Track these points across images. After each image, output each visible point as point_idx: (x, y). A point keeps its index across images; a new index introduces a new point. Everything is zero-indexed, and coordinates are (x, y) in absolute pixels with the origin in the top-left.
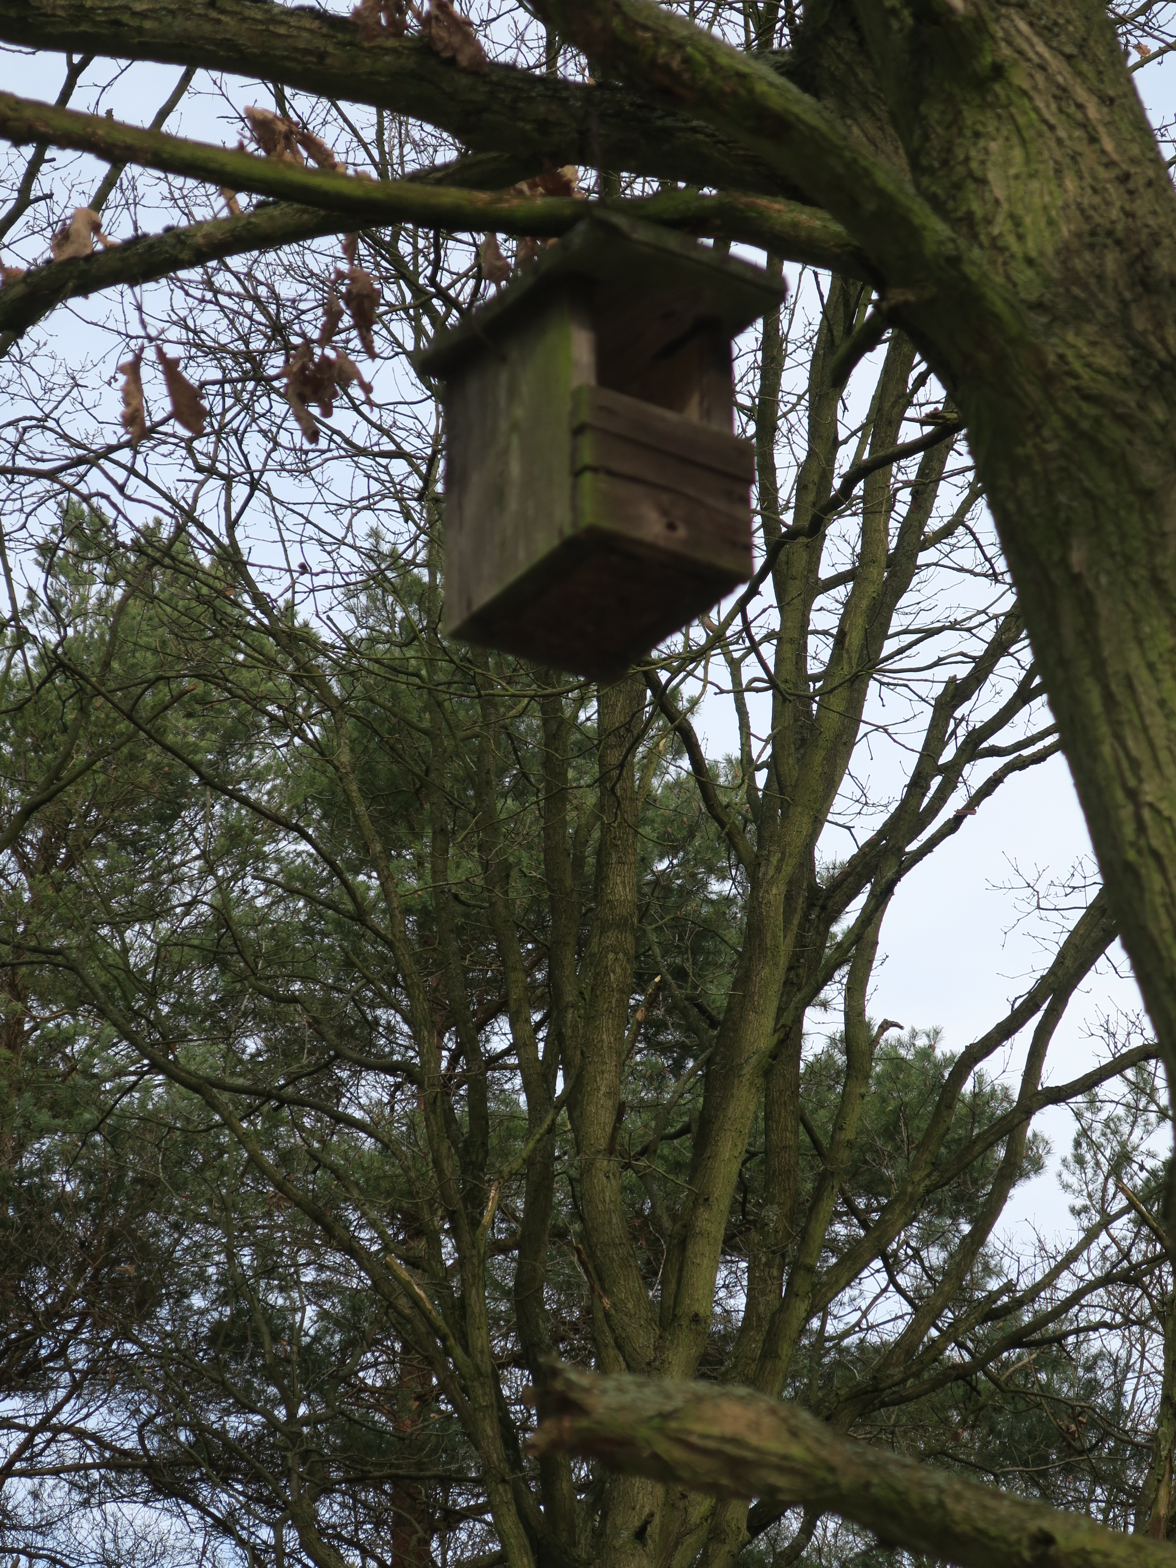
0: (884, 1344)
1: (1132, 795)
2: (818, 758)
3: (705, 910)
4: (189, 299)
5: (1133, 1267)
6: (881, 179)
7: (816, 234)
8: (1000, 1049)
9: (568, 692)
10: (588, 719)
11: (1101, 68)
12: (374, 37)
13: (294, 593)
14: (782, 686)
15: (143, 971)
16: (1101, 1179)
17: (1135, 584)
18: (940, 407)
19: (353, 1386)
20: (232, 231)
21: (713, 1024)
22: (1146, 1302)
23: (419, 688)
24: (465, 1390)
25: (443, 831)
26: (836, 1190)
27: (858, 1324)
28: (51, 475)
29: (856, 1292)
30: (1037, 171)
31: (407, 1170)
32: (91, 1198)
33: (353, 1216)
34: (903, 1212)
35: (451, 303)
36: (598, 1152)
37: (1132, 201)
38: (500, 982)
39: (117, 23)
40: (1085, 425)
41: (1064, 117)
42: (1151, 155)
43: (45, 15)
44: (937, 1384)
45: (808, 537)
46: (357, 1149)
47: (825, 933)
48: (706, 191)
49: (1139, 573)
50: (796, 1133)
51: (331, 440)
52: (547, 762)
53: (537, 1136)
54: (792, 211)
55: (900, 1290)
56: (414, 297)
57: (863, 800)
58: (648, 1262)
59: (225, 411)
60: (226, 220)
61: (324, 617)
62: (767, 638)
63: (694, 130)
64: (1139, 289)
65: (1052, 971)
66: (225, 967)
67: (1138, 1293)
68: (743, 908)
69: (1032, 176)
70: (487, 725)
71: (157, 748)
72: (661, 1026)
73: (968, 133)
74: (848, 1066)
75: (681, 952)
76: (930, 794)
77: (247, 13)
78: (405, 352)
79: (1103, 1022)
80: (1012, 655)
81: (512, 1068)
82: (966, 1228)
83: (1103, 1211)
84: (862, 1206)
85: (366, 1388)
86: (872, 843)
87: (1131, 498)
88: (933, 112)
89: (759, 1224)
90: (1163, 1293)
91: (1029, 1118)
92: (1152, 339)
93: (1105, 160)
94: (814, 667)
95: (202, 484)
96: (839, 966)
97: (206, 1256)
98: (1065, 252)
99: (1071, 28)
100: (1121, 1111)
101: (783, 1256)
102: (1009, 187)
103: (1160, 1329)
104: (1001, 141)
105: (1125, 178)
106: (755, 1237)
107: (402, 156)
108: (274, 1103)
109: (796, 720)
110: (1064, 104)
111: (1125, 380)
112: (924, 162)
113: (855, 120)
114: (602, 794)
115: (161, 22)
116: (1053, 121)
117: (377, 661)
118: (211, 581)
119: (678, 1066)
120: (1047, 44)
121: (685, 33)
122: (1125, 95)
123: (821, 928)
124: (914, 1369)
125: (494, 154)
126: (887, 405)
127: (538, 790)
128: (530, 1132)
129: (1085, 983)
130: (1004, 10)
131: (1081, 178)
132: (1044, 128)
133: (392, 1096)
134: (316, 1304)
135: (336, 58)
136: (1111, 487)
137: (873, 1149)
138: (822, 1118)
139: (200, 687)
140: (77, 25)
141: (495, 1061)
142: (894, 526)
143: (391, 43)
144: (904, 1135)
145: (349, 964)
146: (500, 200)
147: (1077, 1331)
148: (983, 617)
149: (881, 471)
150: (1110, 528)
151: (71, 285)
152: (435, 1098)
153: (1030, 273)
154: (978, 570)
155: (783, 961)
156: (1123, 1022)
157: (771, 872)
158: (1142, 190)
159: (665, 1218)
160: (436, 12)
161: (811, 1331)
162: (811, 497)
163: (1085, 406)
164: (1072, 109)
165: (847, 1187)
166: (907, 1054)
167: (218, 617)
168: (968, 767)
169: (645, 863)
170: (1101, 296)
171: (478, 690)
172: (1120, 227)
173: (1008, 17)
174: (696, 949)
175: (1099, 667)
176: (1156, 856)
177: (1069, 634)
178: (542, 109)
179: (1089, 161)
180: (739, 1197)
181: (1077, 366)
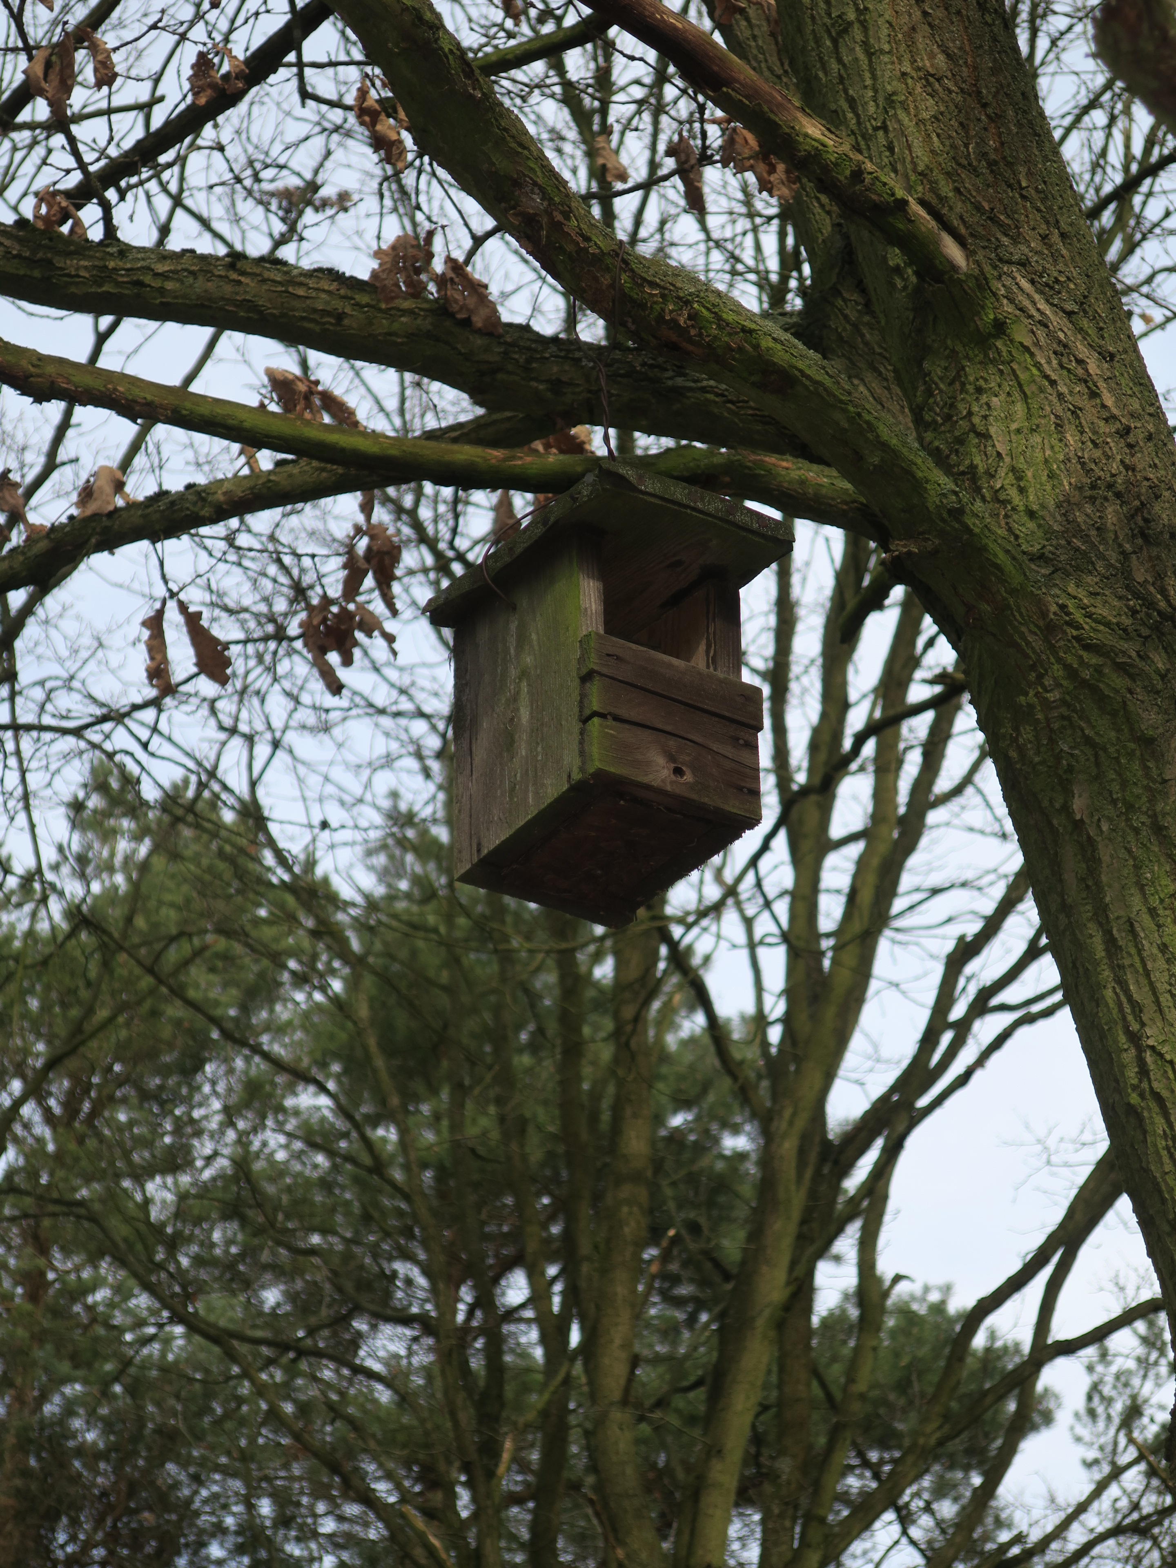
1: (1135, 1038)
2: (830, 1013)
3: (720, 1166)
5: (1143, 1518)
6: (884, 433)
7: (824, 491)
8: (1011, 1302)
9: (585, 946)
10: (604, 976)
11: (1102, 324)
12: (393, 298)
13: (315, 848)
14: (795, 941)
15: (163, 1225)
16: (1112, 1432)
17: (1137, 831)
18: (950, 668)
20: (252, 488)
21: (727, 1276)
22: (1156, 1554)
23: (438, 944)
25: (460, 1086)
26: (848, 1442)
28: (77, 732)
29: (867, 1545)
30: (1038, 426)
31: (423, 1421)
32: (110, 1449)
33: (371, 1467)
34: (915, 1465)
36: (612, 1404)
37: (1133, 455)
38: (516, 1236)
39: (140, 284)
40: (1086, 674)
41: (1065, 373)
42: (1152, 410)
43: (69, 275)
45: (820, 794)
46: (375, 1401)
47: (837, 1188)
49: (1140, 819)
50: (809, 1386)
51: (350, 700)
52: (564, 1018)
53: (552, 1389)
54: (799, 469)
55: (913, 1542)
56: (434, 560)
57: (876, 1057)
58: (662, 1515)
59: (247, 673)
60: (245, 477)
61: (344, 874)
62: (781, 896)
63: (704, 390)
64: (1140, 541)
65: (1062, 1225)
66: (244, 1221)
67: (1148, 1544)
68: (757, 1164)
69: (1035, 430)
70: (503, 981)
71: (178, 1003)
72: (676, 1280)
73: (971, 388)
74: (861, 1320)
75: (695, 1207)
76: (941, 1049)
77: (266, 274)
79: (1113, 1276)
80: (1019, 913)
81: (528, 1321)
82: (977, 1480)
83: (1113, 1463)
84: (875, 1459)
86: (884, 1098)
87: (1132, 745)
88: (936, 368)
89: (772, 1476)
91: (1039, 1371)
92: (1152, 590)
93: (1105, 414)
94: (825, 926)
95: (224, 744)
96: (851, 1220)
97: (225, 1507)
98: (1066, 505)
99: (1072, 286)
100: (1131, 1364)
101: (796, 1507)
102: (1010, 441)
104: (1003, 396)
105: (1125, 432)
106: (768, 1488)
108: (291, 1355)
109: (808, 976)
110: (1065, 360)
111: (1125, 630)
112: (927, 418)
113: (862, 380)
114: (617, 1049)
115: (182, 282)
116: (1054, 377)
117: (396, 917)
118: (234, 838)
119: (692, 1320)
120: (1048, 301)
121: (692, 290)
122: (1125, 351)
123: (833, 1182)
125: (508, 414)
126: (897, 668)
127: (554, 1045)
128: (545, 1385)
130: (1005, 269)
131: (1082, 433)
132: (1046, 383)
133: (409, 1349)
134: (334, 1554)
135: (354, 320)
136: (1113, 734)
137: (884, 1402)
138: (835, 1373)
139: (221, 943)
140: (100, 285)
141: (511, 1315)
143: (411, 304)
144: (917, 1389)
145: (367, 1218)
146: (513, 458)
148: (993, 877)
149: (891, 729)
150: (1112, 775)
151: (93, 541)
152: (452, 1350)
153: (1031, 525)
154: (987, 830)
155: (796, 1214)
156: (1132, 1276)
157: (784, 1126)
158: (1141, 443)
159: (679, 1470)
160: (450, 274)
162: (822, 756)
163: (1085, 655)
164: (1073, 365)
165: (859, 1440)
166: (920, 1309)
167: (241, 874)
168: (977, 1023)
169: (659, 1119)
170: (1102, 548)
171: (495, 946)
172: (1120, 480)
173: (1010, 275)
174: (711, 1204)
175: (1101, 913)
176: (1158, 1098)
177: (1070, 879)
178: (555, 369)
179: (1090, 414)
180: (753, 1450)
181: (1078, 616)
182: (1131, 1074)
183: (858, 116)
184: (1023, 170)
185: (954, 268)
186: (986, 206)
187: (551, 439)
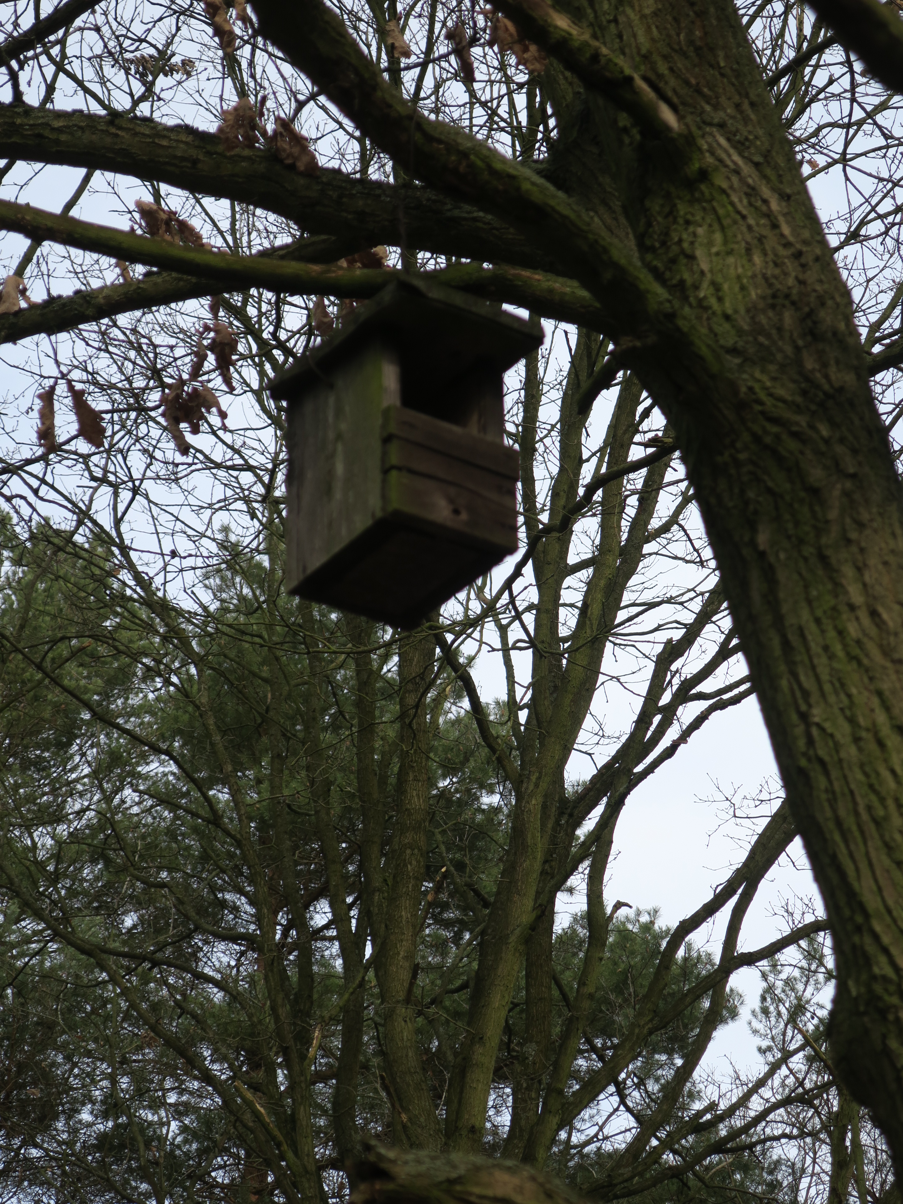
0: (616, 1151)
1: (804, 717)
2: (567, 700)
3: (479, 817)
4: (89, 348)
5: (806, 1092)
6: (616, 254)
7: (567, 298)
8: (704, 924)
9: (376, 649)
10: (389, 671)
11: (781, 172)
12: (233, 148)
13: (166, 572)
14: (540, 646)
15: (46, 864)
16: (782, 1025)
17: (806, 559)
18: (660, 434)
19: (206, 1183)
20: (123, 293)
21: (486, 905)
22: (817, 1120)
23: (262, 646)
24: (294, 1185)
25: (279, 756)
26: (580, 1032)
27: (596, 1135)
29: (595, 1111)
30: (732, 250)
32: (3, 1037)
33: (207, 1053)
34: (632, 1049)
35: (288, 352)
36: (398, 1002)
37: (804, 272)
38: (321, 873)
39: (40, 136)
40: (768, 440)
41: (753, 209)
42: (818, 238)
44: (656, 1181)
45: (559, 532)
46: (210, 1000)
47: (572, 836)
48: (485, 265)
49: (808, 550)
50: (550, 988)
51: (195, 457)
52: (359, 704)
53: (351, 990)
54: (548, 280)
55: (628, 1109)
56: (259, 348)
57: (601, 733)
58: (435, 1088)
59: (114, 434)
60: (121, 285)
61: (189, 591)
62: (529, 609)
63: (474, 219)
64: (809, 338)
65: (746, 864)
66: (107, 862)
67: (811, 1112)
68: (508, 816)
69: (730, 253)
70: (313, 674)
71: (58, 690)
72: (445, 907)
73: (681, 221)
74: (590, 937)
75: (461, 849)
76: (652, 728)
77: (138, 129)
78: (252, 390)
79: (784, 904)
80: (714, 623)
81: (331, 939)
82: (679, 1062)
83: (783, 1050)
84: (599, 1045)
85: (218, 1185)
86: (608, 766)
87: (803, 494)
88: (655, 205)
89: (522, 1059)
90: (830, 1113)
91: (728, 976)
92: (818, 375)
93: (783, 241)
94: (563, 632)
95: (96, 489)
96: (581, 861)
97: (93, 1082)
98: (752, 310)
99: (758, 143)
100: (797, 973)
101: (539, 1082)
102: (711, 261)
103: (828, 1140)
104: (705, 227)
105: (798, 255)
106: (518, 1068)
107: (249, 241)
108: (146, 965)
109: (550, 672)
110: (753, 199)
111: (798, 406)
112: (648, 243)
113: (596, 212)
114: (402, 727)
115: (73, 135)
116: (744, 212)
117: (230, 626)
119: (458, 937)
120: (741, 154)
121: (469, 145)
122: (799, 195)
123: (569, 830)
124: (640, 1169)
125: (325, 237)
126: (620, 432)
127: (352, 725)
128: (345, 988)
129: (770, 874)
130: (708, 129)
131: (765, 254)
132: (738, 217)
133: (238, 960)
134: (178, 1120)
135: (206, 164)
136: (788, 486)
137: (607, 1001)
138: (569, 977)
139: (93, 645)
140: (8, 137)
141: (318, 934)
142: (625, 525)
143: (247, 152)
144: (632, 990)
145: (204, 859)
146: (329, 271)
147: (763, 1141)
148: (692, 594)
149: (615, 482)
150: (787, 517)
151: (3, 334)
152: (273, 960)
153: (727, 326)
154: (688, 558)
155: (540, 856)
156: (799, 904)
157: (531, 787)
158: (811, 263)
159: (449, 1053)
160: (279, 132)
161: (560, 1141)
162: (562, 502)
163: (769, 427)
164: (759, 203)
165: (588, 1030)
166: (633, 928)
168: (681, 708)
169: (432, 781)
170: (780, 343)
171: (307, 648)
172: (794, 291)
173: (711, 134)
174: (472, 847)
175: (779, 621)
176: (822, 762)
177: (756, 596)
178: (361, 203)
179: (772, 242)
180: (505, 1039)
181: (762, 396)
182: (802, 744)
183: (595, 12)
184: (721, 54)
185: (668, 128)
186: (693, 81)
187: (356, 256)
